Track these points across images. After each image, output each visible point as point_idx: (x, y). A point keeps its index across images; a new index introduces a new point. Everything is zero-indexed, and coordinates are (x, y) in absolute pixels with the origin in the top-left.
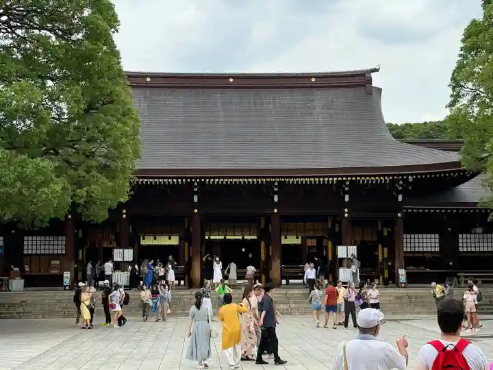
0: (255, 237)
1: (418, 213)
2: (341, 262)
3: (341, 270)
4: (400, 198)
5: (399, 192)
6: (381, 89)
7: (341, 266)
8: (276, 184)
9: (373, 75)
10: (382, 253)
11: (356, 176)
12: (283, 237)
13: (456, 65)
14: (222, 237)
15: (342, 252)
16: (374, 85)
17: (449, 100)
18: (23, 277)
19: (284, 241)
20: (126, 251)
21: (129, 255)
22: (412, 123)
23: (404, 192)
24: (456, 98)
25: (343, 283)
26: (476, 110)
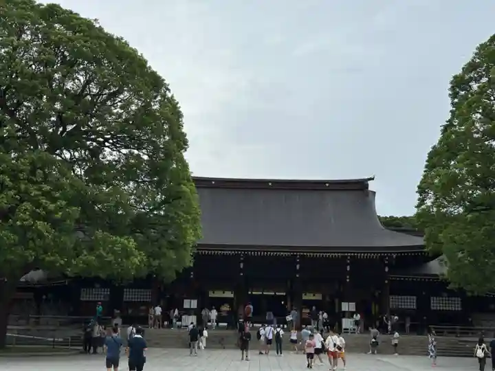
0: (284, 294)
1: (400, 280)
2: (344, 314)
3: (344, 320)
4: (387, 270)
5: (386, 265)
6: (375, 193)
7: (344, 317)
8: (298, 256)
9: (369, 182)
10: (375, 309)
11: (354, 253)
12: (303, 295)
13: (422, 177)
14: (261, 293)
15: (346, 307)
16: (370, 189)
17: (417, 202)
18: (121, 317)
19: (304, 297)
20: (192, 301)
21: (194, 304)
22: (407, 216)
23: (389, 265)
24: (422, 201)
25: (345, 329)
26: (435, 209)
